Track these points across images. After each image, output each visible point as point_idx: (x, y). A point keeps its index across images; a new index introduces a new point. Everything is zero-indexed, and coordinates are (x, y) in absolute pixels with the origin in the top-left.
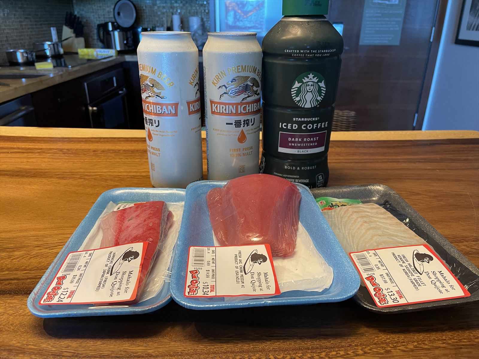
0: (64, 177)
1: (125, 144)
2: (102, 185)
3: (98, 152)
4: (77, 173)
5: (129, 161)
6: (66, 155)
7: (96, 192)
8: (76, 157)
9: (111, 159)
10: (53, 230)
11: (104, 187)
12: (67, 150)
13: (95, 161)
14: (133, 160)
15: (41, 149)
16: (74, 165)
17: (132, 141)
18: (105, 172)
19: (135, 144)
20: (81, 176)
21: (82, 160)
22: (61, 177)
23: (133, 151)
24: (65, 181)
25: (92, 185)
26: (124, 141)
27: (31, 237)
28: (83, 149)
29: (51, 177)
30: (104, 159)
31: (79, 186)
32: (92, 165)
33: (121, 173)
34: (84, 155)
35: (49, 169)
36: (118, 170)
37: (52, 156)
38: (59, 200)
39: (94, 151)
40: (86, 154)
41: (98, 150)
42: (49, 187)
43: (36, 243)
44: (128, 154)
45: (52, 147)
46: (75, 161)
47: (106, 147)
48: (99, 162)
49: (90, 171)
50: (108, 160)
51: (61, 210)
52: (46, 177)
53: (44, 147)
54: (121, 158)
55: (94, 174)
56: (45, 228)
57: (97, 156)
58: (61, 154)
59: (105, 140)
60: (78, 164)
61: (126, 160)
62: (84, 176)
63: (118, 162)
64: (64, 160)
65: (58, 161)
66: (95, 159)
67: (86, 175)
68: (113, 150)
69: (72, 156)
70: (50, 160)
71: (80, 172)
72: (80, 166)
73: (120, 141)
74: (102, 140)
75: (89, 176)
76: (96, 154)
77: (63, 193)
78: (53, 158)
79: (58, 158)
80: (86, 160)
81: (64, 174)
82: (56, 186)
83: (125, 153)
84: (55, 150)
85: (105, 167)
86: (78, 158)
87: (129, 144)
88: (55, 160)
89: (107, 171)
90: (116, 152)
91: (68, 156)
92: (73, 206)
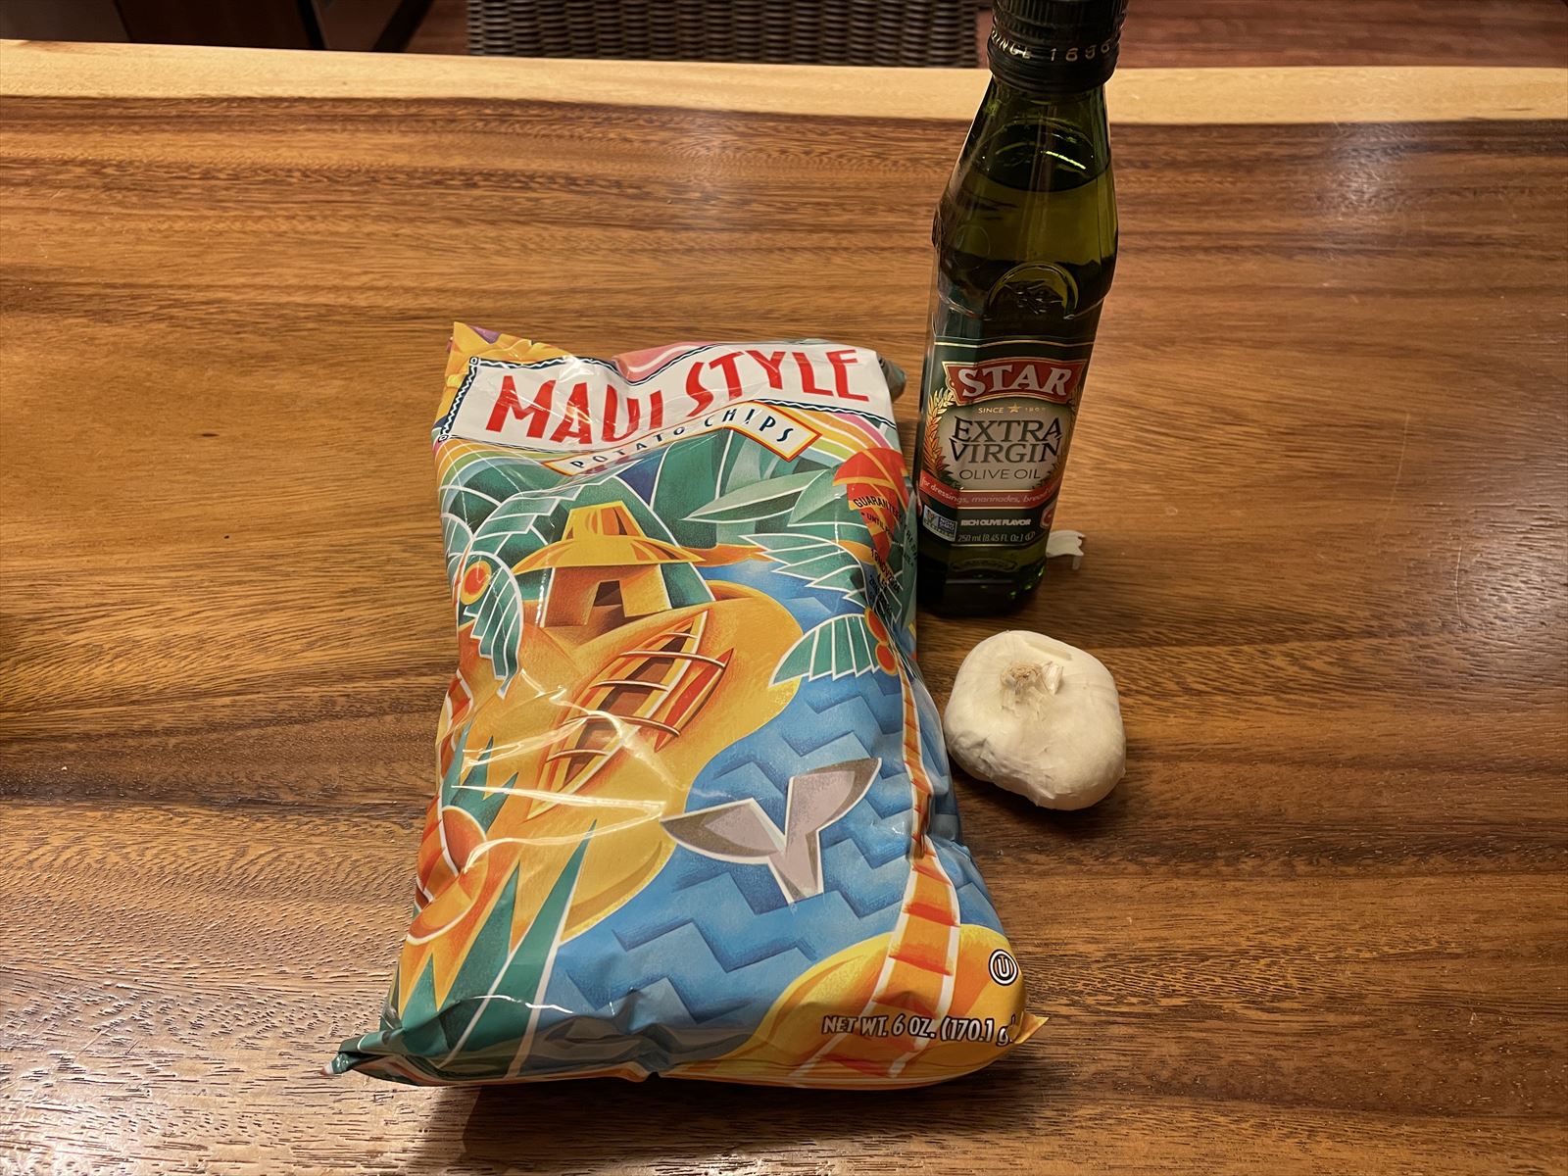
0: (108, 311)
1: (311, 136)
2: (228, 352)
3: (219, 179)
4: (146, 292)
5: (317, 233)
6: (114, 193)
7: (205, 385)
8: (146, 206)
9: (261, 218)
10: (78, 551)
11: (230, 362)
12: (119, 166)
13: (206, 226)
14: (332, 228)
15: (34, 163)
16: (139, 248)
17: (334, 118)
18: (235, 288)
19: (341, 138)
20: (162, 307)
21: (165, 226)
22: (95, 308)
23: (334, 178)
24: (110, 330)
25: (193, 350)
26: (307, 118)
28: (169, 166)
29: (67, 311)
30: (236, 218)
31: (153, 354)
32: (196, 249)
33: (289, 294)
34: (174, 194)
35: (59, 270)
36: (280, 275)
37: (71, 199)
38: (94, 421)
39: (206, 175)
40: (180, 193)
41: (220, 171)
42: (62, 360)
43: (29, 605)
44: (318, 192)
45: (69, 153)
46: (144, 226)
47: (247, 153)
48: (221, 234)
49: (191, 280)
50: (251, 226)
51: (100, 468)
52: (52, 311)
53: (45, 153)
54: (291, 213)
55: (200, 296)
56: (55, 546)
57: (215, 203)
58: (97, 188)
59: (245, 111)
60: (151, 243)
61: (308, 224)
62: (169, 306)
63: (280, 235)
64: (108, 225)
65: (88, 226)
66: (207, 218)
67: (177, 303)
68: (267, 171)
69: (134, 199)
70: (64, 222)
71: (158, 287)
72: (157, 252)
73: (293, 119)
74: (236, 112)
75: (185, 305)
76: (211, 189)
77: (105, 388)
78: (74, 213)
79: (89, 213)
80: (179, 225)
81: (107, 296)
82: (82, 353)
83: (305, 190)
84: (79, 170)
85: (241, 258)
86: (154, 212)
87: (323, 137)
88: (81, 221)
89: (242, 280)
90: (275, 179)
91: (119, 204)
92: (133, 447)
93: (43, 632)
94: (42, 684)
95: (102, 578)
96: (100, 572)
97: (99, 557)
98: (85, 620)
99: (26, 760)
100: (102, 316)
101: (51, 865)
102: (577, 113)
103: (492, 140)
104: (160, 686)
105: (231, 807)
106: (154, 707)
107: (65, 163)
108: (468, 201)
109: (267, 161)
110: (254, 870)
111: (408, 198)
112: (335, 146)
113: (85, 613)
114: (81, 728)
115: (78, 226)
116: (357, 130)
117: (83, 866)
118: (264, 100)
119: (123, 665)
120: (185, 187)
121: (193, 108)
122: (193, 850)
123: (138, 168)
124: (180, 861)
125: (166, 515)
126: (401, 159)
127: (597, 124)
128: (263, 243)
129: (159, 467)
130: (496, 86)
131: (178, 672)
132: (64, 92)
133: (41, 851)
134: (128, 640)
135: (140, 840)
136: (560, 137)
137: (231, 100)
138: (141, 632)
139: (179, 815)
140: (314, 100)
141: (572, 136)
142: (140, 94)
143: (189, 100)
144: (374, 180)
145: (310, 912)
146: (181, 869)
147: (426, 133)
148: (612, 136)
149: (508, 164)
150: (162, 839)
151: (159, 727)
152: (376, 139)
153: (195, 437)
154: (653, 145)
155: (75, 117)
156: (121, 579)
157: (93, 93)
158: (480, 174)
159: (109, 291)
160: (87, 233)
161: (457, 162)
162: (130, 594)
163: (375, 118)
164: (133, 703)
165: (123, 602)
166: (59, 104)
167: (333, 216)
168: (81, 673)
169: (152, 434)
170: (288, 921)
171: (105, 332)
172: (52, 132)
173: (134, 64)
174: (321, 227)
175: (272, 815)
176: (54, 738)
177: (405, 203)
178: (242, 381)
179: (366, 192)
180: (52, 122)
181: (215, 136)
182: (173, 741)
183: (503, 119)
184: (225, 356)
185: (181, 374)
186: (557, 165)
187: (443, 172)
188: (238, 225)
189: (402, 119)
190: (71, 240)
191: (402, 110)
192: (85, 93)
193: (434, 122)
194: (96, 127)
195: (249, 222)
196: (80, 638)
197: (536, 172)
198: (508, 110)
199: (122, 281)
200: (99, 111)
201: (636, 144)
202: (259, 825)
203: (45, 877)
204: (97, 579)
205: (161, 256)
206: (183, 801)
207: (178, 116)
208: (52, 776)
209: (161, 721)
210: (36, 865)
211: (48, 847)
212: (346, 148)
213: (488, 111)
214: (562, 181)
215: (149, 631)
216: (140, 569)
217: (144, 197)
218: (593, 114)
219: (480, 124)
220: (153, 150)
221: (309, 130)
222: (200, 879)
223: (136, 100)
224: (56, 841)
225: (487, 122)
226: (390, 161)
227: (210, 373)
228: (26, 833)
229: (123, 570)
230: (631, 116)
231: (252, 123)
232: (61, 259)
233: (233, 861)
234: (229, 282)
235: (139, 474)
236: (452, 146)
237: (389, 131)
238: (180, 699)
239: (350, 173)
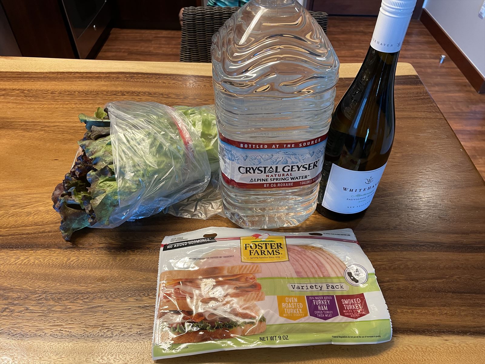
0: (27, 129)
1: (80, 82)
3: (56, 94)
4: (37, 124)
5: (83, 108)
6: (27, 98)
7: (55, 147)
8: (36, 101)
9: (67, 104)
10: (23, 189)
11: (61, 141)
12: (28, 90)
13: (53, 106)
14: (87, 106)
15: (5, 90)
16: (35, 112)
17: (86, 77)
18: (62, 122)
19: (89, 83)
20: (43, 127)
21: (42, 106)
22: (24, 128)
23: (87, 93)
24: (28, 134)
25: (51, 138)
26: (79, 77)
27: (7, 196)
28: (42, 91)
29: (17, 129)
30: (61, 104)
31: (41, 140)
32: (50, 112)
33: (76, 124)
34: (44, 98)
35: (13, 118)
36: (73, 119)
37: (16, 99)
38: (26, 157)
39: (52, 93)
41: (56, 92)
42: (16, 141)
43: (12, 203)
44: (83, 97)
45: (14, 87)
46: (36, 106)
47: (63, 87)
48: (57, 108)
49: (49, 120)
50: (65, 106)
51: (28, 169)
52: (13, 129)
53: (7, 87)
54: (75, 103)
55: (52, 124)
56: (18, 188)
57: (55, 100)
58: (23, 96)
59: (62, 76)
60: (38, 111)
61: (80, 105)
62: (44, 127)
63: (73, 108)
64: (26, 106)
65: (21, 106)
66: (53, 104)
67: (46, 126)
68: (69, 92)
69: (33, 99)
70: (14, 105)
71: (41, 122)
72: (40, 113)
73: (75, 77)
74: (59, 76)
75: (48, 127)
76: (54, 96)
77: (28, 148)
78: (16, 103)
79: (21, 103)
80: (45, 106)
81: (27, 125)
82: (21, 140)
83: (79, 96)
84: (17, 92)
85: (62, 115)
86: (39, 103)
87: (84, 83)
88: (19, 105)
89: (63, 120)
90: (71, 94)
91: (29, 101)
92: (36, 163)
93: (15, 209)
94: (16, 221)
95: (30, 196)
96: (29, 194)
97: (29, 191)
98: (26, 206)
99: (13, 240)
100: (26, 130)
101: (21, 264)
102: (151, 76)
104: (47, 221)
105: (66, 249)
106: (45, 226)
107: (14, 90)
108: (123, 99)
109: (69, 89)
110: (72, 263)
111: (107, 98)
112: (87, 85)
113: (26, 204)
114: (27, 232)
115: (18, 107)
116: (93, 81)
117: (29, 264)
118: (66, 73)
119: (37, 216)
120: (47, 96)
121: (48, 75)
122: (57, 259)
123: (34, 91)
124: (54, 262)
125: (46, 180)
126: (105, 88)
127: (156, 79)
128: (68, 111)
129: (43, 168)
130: (130, 69)
131: (51, 217)
132: (11, 70)
133: (18, 261)
134: (37, 210)
135: (43, 257)
136: (147, 82)
137: (58, 73)
138: (41, 208)
139: (53, 251)
140: (81, 72)
141: (150, 82)
142: (33, 71)
143: (47, 73)
144: (97, 94)
145: (87, 272)
146: (54, 263)
147: (111, 81)
148: (160, 82)
149: (133, 89)
150: (49, 257)
151: (47, 231)
152: (98, 83)
153: (52, 160)
154: (171, 84)
155: (15, 77)
156: (35, 196)
157: (20, 71)
158: (126, 92)
159: (28, 123)
160: (21, 108)
161: (120, 89)
162: (37, 199)
163: (98, 77)
164: (40, 225)
165: (36, 201)
166: (11, 74)
167: (87, 103)
168: (26, 219)
169: (41, 160)
170: (81, 274)
171: (27, 134)
172: (9, 81)
173: (31, 63)
174: (84, 106)
175: (77, 250)
176: (20, 234)
177: (106, 100)
178: (64, 146)
179: (96, 97)
180: (9, 79)
181: (54, 82)
182: (50, 234)
183: (131, 78)
184: (59, 140)
185: (48, 144)
186: (146, 90)
187: (116, 91)
188: (61, 106)
189: (105, 78)
190: (16, 110)
191: (105, 75)
192: (17, 71)
193: (113, 78)
194: (21, 80)
195: (65, 105)
196: (25, 210)
197: (141, 91)
198: (133, 75)
199: (31, 121)
200: (22, 76)
201: (167, 84)
202: (73, 253)
203: (20, 266)
204: (29, 196)
205: (41, 114)
206: (54, 248)
207: (44, 77)
208: (20, 243)
209: (47, 229)
210: (17, 264)
211: (20, 260)
212: (90, 85)
213: (127, 75)
214: (147, 94)
215: (43, 208)
216: (40, 193)
217: (36, 99)
218: (155, 76)
219: (126, 79)
220: (37, 86)
221: (80, 81)
222: (59, 266)
223: (32, 73)
224: (22, 258)
225: (127, 78)
226: (102, 89)
227: (56, 144)
228: (14, 257)
229: (35, 193)
230: (165, 77)
231: (64, 79)
232: (14, 115)
233: (67, 261)
234: (60, 121)
235: (39, 170)
236: (118, 85)
237: (101, 81)
238: (52, 224)
239: (91, 92)
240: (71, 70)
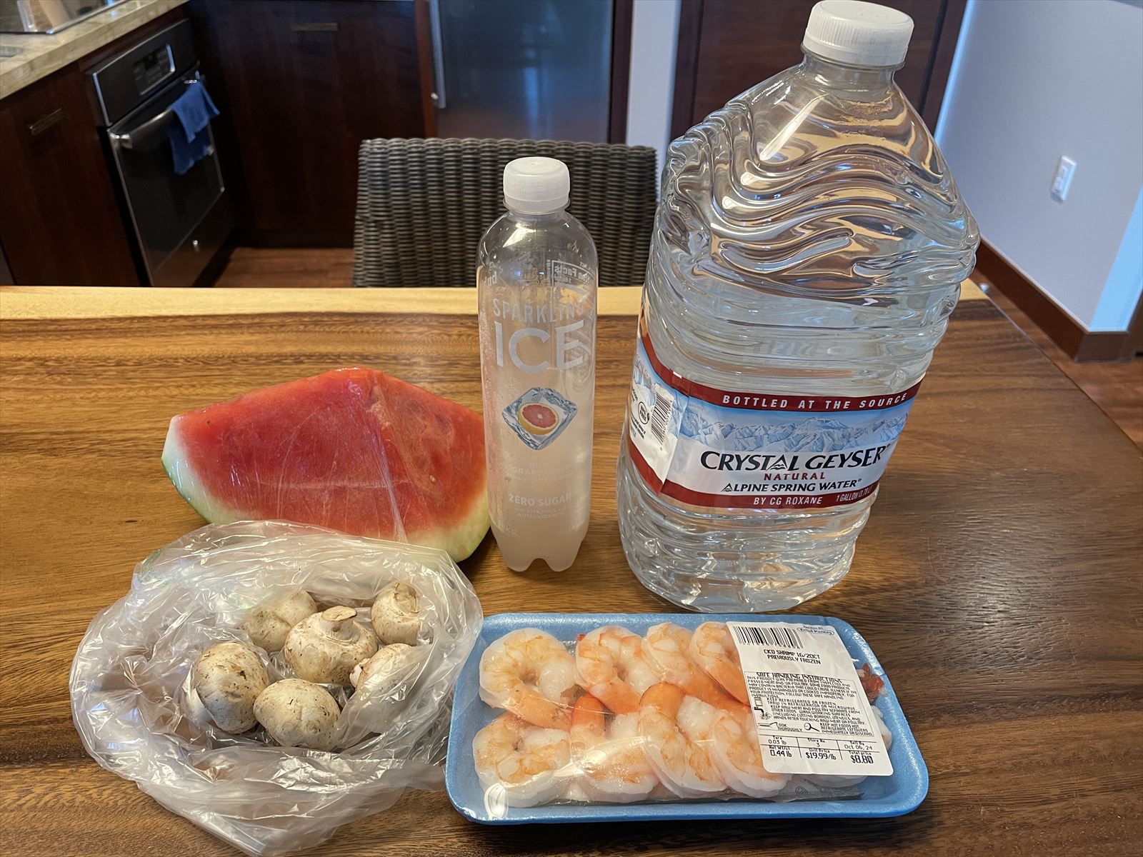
0: (55, 449)
1: (189, 337)
2: (141, 470)
3: (127, 365)
4: (81, 436)
5: (197, 395)
6: (55, 376)
7: (127, 491)
8: (77, 384)
9: (158, 387)
10: (42, 601)
12: (57, 360)
13: (120, 394)
14: (208, 391)
16: (74, 409)
17: (204, 327)
18: (144, 431)
19: (211, 338)
20: (92, 445)
21: (93, 394)
22: (46, 447)
23: (207, 362)
24: (57, 461)
25: (116, 470)
26: (186, 327)
28: (93, 359)
29: (26, 450)
30: (141, 389)
31: (89, 475)
32: (114, 408)
34: (96, 375)
35: (18, 425)
37: (24, 381)
38: (49, 518)
39: (119, 364)
40: (101, 375)
41: (128, 361)
42: (23, 481)
44: (197, 370)
45: (21, 353)
46: (77, 396)
47: (146, 349)
48: (131, 398)
49: (112, 427)
50: (152, 393)
51: (55, 547)
52: (16, 451)
54: (179, 384)
55: (119, 437)
56: (25, 598)
57: (126, 380)
58: (42, 374)
59: (143, 325)
60: (83, 406)
61: (191, 390)
62: (98, 444)
63: (173, 397)
64: (52, 396)
65: (36, 397)
66: (121, 389)
67: (103, 442)
68: (162, 359)
69: (70, 380)
70: (21, 396)
71: (89, 432)
72: (88, 411)
73: (177, 328)
74: (137, 325)
75: (109, 442)
76: (123, 372)
77: (56, 496)
78: (26, 390)
79: (37, 389)
80: (101, 394)
81: (53, 439)
82: (38, 476)
83: (188, 370)
84: (29, 364)
85: (145, 413)
86: (83, 387)
87: (197, 338)
88: (32, 395)
89: (148, 425)
90: (167, 364)
91: (60, 383)
92: (78, 532)
93: (19, 654)
94: (21, 688)
95: (60, 617)
96: (59, 612)
97: (57, 604)
98: (50, 644)
99: (12, 739)
100: (52, 452)
101: (35, 807)
102: (364, 319)
103: (308, 336)
107: (19, 359)
108: (297, 371)
109: (160, 353)
111: (258, 371)
112: (206, 343)
113: (49, 640)
114: (51, 714)
115: (30, 398)
116: (221, 333)
117: (58, 805)
118: (155, 318)
120: (105, 371)
121: (107, 324)
123: (71, 361)
124: (128, 796)
125: (104, 574)
126: (252, 349)
127: (378, 324)
128: (162, 403)
129: (98, 544)
130: (311, 305)
132: (14, 316)
133: (27, 798)
135: (99, 785)
136: (354, 332)
137: (132, 319)
140: (190, 316)
141: (362, 332)
142: (69, 317)
143: (104, 320)
144: (233, 361)
147: (266, 333)
148: (387, 330)
149: (322, 349)
152: (233, 338)
153: (120, 523)
154: (414, 335)
155: (24, 331)
156: (74, 616)
157: (36, 316)
158: (305, 355)
159: (54, 436)
160: (37, 402)
161: (289, 349)
163: (231, 326)
166: (12, 323)
167: (209, 384)
168: (49, 679)
169: (91, 523)
171: (54, 462)
172: (7, 341)
173: (63, 299)
174: (200, 391)
176: (33, 723)
177: (256, 375)
178: (152, 486)
179: (229, 369)
180: (8, 335)
181: (123, 340)
183: (316, 324)
184: (138, 472)
185: (109, 485)
186: (355, 349)
187: (280, 355)
188: (143, 393)
189: (250, 326)
190: (25, 406)
191: (249, 321)
192: (30, 317)
193: (271, 327)
194: (39, 337)
195: (151, 390)
196: (47, 656)
197: (340, 353)
198: (320, 318)
199: (64, 430)
200: (41, 328)
201: (404, 336)
203: (32, 814)
204: (57, 617)
205: (90, 414)
207: (97, 329)
208: (31, 748)
210: (25, 807)
211: (33, 795)
212: (214, 344)
213: (306, 319)
214: (358, 357)
217: (76, 378)
218: (375, 319)
219: (302, 327)
220: (81, 350)
221: (188, 334)
223: (67, 320)
224: (38, 790)
225: (306, 326)
226: (244, 351)
227: (129, 483)
228: (16, 787)
229: (75, 610)
230: (399, 319)
231: (148, 332)
232: (19, 419)
234: (138, 427)
235: (83, 549)
236: (284, 340)
237: (242, 333)
239: (217, 358)
240: (164, 312)
